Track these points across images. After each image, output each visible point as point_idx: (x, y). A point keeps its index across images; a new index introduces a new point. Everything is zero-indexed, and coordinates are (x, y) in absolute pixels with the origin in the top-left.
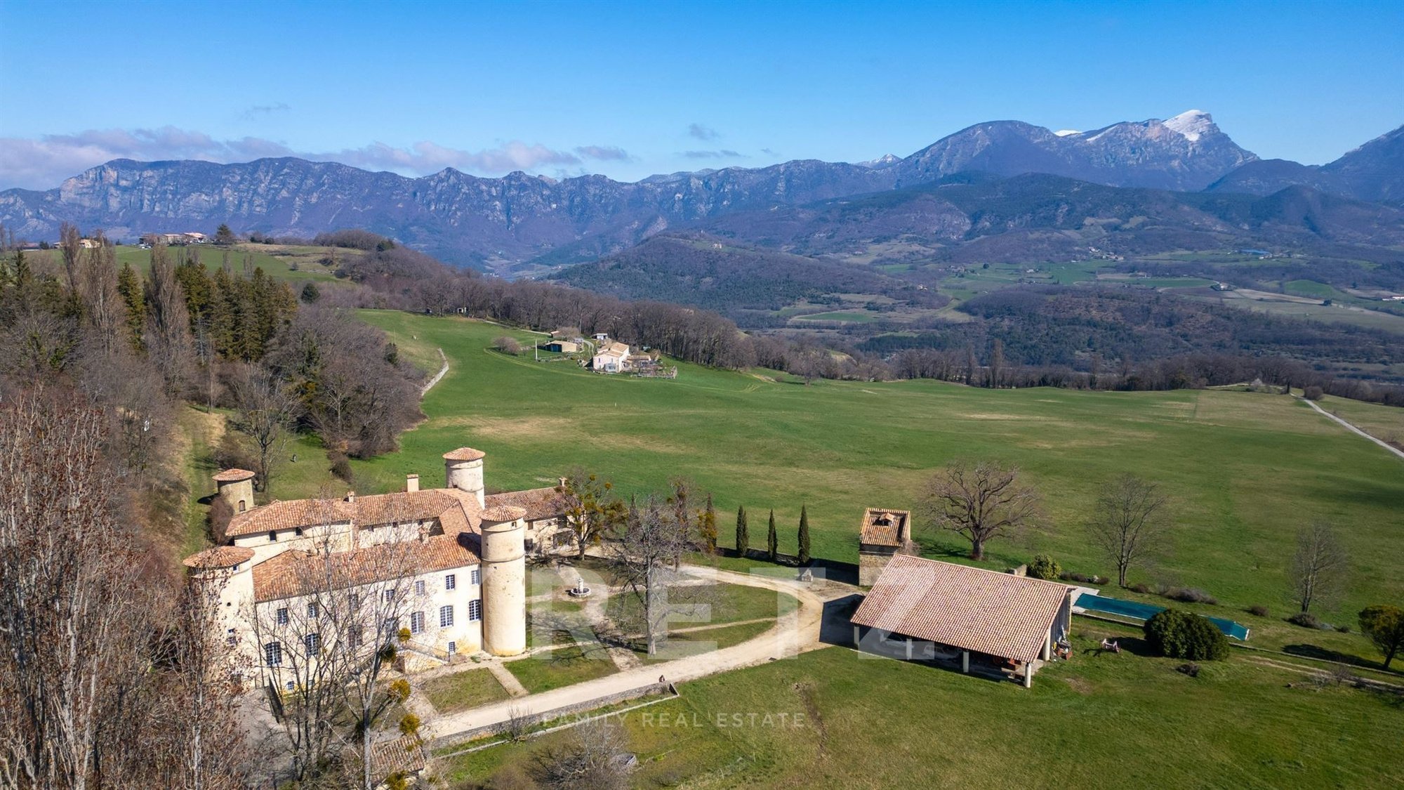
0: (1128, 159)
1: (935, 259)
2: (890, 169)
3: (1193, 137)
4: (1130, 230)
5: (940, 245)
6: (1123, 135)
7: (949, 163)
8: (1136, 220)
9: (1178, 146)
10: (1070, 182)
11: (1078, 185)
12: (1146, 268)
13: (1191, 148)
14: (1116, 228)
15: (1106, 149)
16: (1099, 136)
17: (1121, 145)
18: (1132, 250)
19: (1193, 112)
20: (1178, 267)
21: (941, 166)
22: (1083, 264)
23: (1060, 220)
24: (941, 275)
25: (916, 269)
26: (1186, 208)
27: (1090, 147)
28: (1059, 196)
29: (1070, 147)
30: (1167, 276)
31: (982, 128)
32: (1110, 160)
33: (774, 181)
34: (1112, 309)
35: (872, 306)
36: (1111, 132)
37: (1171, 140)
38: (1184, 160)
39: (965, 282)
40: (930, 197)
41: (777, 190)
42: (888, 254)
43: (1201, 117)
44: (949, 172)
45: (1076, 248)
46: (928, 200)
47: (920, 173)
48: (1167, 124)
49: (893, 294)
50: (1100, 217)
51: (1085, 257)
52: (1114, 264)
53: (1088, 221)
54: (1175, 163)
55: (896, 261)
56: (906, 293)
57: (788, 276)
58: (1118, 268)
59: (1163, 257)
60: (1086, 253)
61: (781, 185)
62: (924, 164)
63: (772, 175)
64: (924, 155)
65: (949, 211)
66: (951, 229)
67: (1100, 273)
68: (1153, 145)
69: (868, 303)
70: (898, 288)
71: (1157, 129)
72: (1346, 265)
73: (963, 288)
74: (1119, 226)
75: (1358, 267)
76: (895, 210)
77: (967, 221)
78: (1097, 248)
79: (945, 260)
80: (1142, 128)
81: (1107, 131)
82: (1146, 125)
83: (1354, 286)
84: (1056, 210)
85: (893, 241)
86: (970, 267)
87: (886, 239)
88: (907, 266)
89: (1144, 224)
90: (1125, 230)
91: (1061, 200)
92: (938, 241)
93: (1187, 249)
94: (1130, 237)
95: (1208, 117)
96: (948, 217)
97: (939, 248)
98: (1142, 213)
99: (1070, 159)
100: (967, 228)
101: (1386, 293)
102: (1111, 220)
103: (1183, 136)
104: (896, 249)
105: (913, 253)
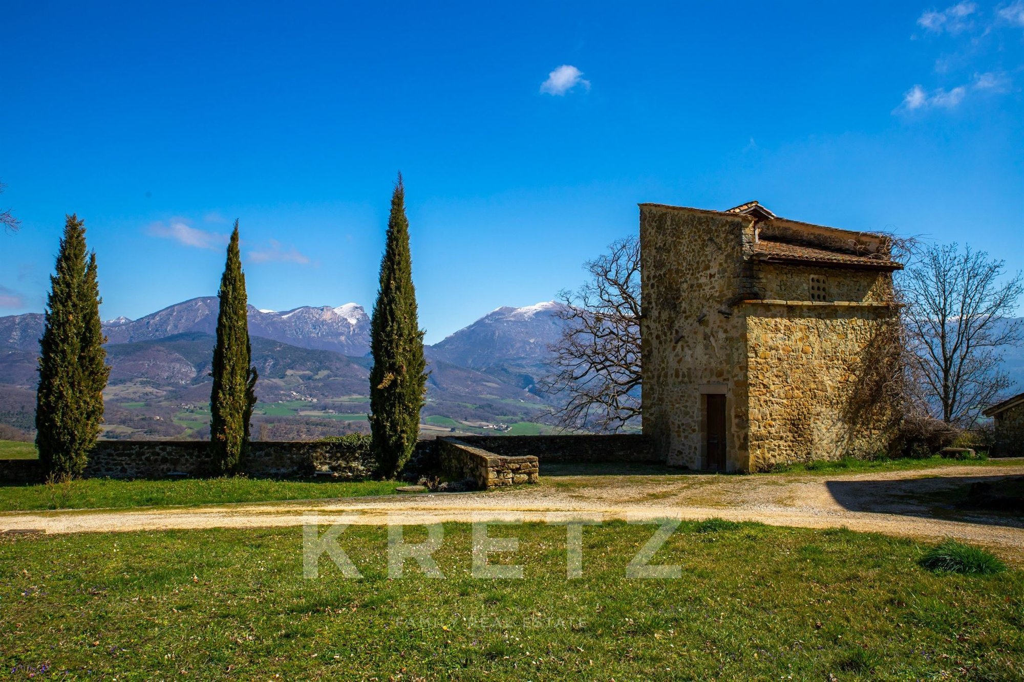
0: (311, 332)
1: (167, 399)
2: (124, 327)
3: (353, 321)
4: (320, 380)
5: (170, 388)
6: (307, 315)
7: (176, 326)
8: (323, 373)
9: (344, 326)
10: (274, 343)
11: (280, 346)
12: (334, 407)
13: (352, 329)
14: (310, 378)
15: (296, 325)
16: (291, 314)
17: (306, 322)
18: (323, 394)
19: (352, 305)
20: (355, 407)
21: (169, 328)
22: (288, 404)
23: (268, 371)
24: (174, 411)
25: (151, 406)
26: (356, 366)
27: (284, 322)
28: (266, 353)
29: (270, 321)
30: (349, 413)
31: (202, 301)
32: (299, 333)
33: (9, 330)
34: (317, 433)
35: (111, 434)
36: (299, 312)
37: (339, 322)
38: (348, 337)
39: (194, 416)
40: (162, 348)
41: (11, 338)
42: (123, 394)
43: (357, 308)
44: (176, 333)
45: (282, 392)
46: (159, 351)
47: (150, 332)
48: (336, 310)
49: (131, 424)
50: (297, 370)
51: (289, 399)
52: (311, 404)
53: (289, 372)
54: (343, 338)
55: (133, 400)
56: (144, 423)
57: (23, 408)
58: (314, 407)
59: (344, 399)
60: (290, 396)
61: (16, 334)
62: (154, 326)
63: (7, 325)
64: (153, 318)
65: (177, 360)
66: (180, 375)
67: (302, 410)
68: (327, 324)
69: (108, 432)
70: (136, 419)
71: (329, 313)
72: (459, 406)
73: (195, 420)
74: (311, 376)
75: (466, 407)
76: (130, 358)
77: (193, 369)
78: (297, 393)
79: (176, 399)
80: (320, 312)
81: (296, 312)
82: (322, 310)
83: (466, 420)
84: (264, 363)
85: (129, 384)
86: (199, 404)
87: (122, 382)
88: (143, 403)
89: (329, 376)
90: (316, 380)
91: (268, 356)
92: (169, 384)
93: (360, 394)
94: (320, 384)
95: (361, 308)
96: (178, 366)
97: (170, 391)
98: (327, 368)
99: (270, 330)
100: (194, 375)
101: (484, 423)
102: (305, 372)
103: (346, 320)
104: (131, 390)
105: (147, 394)
